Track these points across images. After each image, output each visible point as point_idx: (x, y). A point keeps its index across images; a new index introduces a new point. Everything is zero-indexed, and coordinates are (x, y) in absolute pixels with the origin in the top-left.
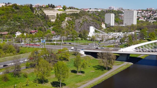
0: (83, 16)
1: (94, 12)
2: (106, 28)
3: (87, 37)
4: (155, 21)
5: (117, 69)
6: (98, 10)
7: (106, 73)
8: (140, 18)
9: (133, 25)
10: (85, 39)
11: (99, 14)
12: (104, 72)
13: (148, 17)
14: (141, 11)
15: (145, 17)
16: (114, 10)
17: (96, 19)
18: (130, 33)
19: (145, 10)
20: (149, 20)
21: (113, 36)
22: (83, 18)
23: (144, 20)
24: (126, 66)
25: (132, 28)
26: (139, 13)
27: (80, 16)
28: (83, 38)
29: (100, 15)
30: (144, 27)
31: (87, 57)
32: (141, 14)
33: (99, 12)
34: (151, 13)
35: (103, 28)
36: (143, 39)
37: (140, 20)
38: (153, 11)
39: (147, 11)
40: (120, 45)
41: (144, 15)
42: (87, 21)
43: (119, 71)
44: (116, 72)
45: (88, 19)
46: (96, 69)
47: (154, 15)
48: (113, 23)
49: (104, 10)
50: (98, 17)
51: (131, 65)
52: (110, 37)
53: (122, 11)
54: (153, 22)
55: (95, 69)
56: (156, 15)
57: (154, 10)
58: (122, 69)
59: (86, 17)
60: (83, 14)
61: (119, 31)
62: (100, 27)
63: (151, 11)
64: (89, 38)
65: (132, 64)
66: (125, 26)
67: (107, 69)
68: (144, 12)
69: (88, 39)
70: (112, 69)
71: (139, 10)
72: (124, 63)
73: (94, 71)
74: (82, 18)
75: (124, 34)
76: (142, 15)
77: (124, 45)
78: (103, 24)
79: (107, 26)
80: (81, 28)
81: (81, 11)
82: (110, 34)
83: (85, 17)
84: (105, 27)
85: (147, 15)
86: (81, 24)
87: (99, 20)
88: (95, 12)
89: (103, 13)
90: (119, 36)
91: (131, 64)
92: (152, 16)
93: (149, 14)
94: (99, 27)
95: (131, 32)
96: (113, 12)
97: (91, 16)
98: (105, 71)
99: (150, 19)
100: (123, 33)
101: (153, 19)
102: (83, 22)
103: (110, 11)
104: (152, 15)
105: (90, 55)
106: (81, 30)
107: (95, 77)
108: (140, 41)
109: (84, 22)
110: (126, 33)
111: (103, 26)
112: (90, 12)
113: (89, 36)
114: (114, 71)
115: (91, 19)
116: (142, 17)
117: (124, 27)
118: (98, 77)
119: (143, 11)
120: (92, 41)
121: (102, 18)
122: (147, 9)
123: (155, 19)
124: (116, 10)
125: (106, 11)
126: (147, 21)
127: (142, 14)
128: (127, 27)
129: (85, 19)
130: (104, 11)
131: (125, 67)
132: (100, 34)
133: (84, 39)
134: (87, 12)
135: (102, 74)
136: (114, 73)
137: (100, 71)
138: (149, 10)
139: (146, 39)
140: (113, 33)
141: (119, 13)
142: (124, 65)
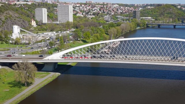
0: (6, 11)
1: (22, 5)
2: (37, 26)
3: (9, 40)
4: (94, 16)
5: (39, 84)
6: (27, 3)
7: (24, 90)
8: (78, 13)
9: (69, 22)
10: (7, 42)
11: (28, 8)
12: (22, 90)
13: (87, 12)
14: (80, 5)
15: (84, 12)
16: (48, 2)
17: (25, 15)
18: (65, 32)
19: (84, 3)
20: (87, 16)
21: (44, 37)
22: (6, 15)
23: (82, 16)
24: (51, 78)
25: (67, 26)
26: (77, 6)
27: (2, 12)
28: (4, 40)
29: (29, 10)
30: (81, 24)
31: (2, 70)
32: (79, 8)
33: (29, 5)
34: (90, 7)
35: (33, 26)
36: (78, 40)
37: (78, 15)
38: (92, 5)
39: (85, 4)
40: (50, 49)
41: (82, 10)
42: (11, 18)
43: (42, 85)
44: (37, 88)
45: (13, 15)
46: (11, 87)
47: (93, 10)
48: (45, 20)
49: (36, 2)
50: (28, 12)
51: (58, 76)
52: (40, 38)
53: (58, 5)
54: (92, 18)
55: (9, 86)
56: (95, 10)
57: (93, 3)
58: (46, 83)
59: (10, 13)
60: (6, 9)
61: (52, 30)
62: (29, 24)
63: (90, 4)
64: (12, 40)
65: (60, 74)
66: (60, 24)
67: (26, 85)
68: (82, 6)
69: (11, 42)
70: (32, 84)
71: (78, 3)
72: (50, 73)
73: (9, 90)
74: (4, 14)
75: (58, 33)
76: (80, 10)
77: (54, 49)
78: (33, 21)
79: (39, 24)
80: (3, 27)
81: (3, 4)
82: (39, 35)
83: (8, 12)
84: (35, 24)
85: (86, 9)
86: (3, 21)
87: (28, 16)
88: (24, 5)
89: (34, 7)
90: (50, 36)
91: (58, 74)
92: (91, 11)
93: (88, 8)
94: (27, 25)
95: (65, 30)
96: (46, 5)
97: (18, 10)
98: (23, 88)
99: (89, 14)
100: (56, 32)
101: (92, 14)
102: (5, 19)
103: (44, 4)
104: (91, 9)
105: (7, 67)
106: (3, 30)
107: (7, 99)
108: (73, 43)
109: (7, 19)
110: (60, 32)
111: (34, 23)
112: (16, 5)
113: (12, 38)
114: (35, 87)
115: (16, 15)
116: (81, 12)
117: (58, 24)
118: (12, 98)
119: (81, 4)
120: (15, 44)
121: (33, 13)
122: (86, 2)
123: (94, 14)
124: (51, 3)
125: (38, 4)
126: (85, 16)
127: (81, 8)
128: (62, 24)
129: (8, 15)
130: (35, 5)
131: (51, 80)
132: (26, 35)
133: (4, 43)
134: (13, 5)
135: (19, 93)
136: (34, 90)
137: (16, 89)
138: (88, 3)
139: (81, 40)
140: (45, 33)
141: (54, 6)
142: (50, 77)
